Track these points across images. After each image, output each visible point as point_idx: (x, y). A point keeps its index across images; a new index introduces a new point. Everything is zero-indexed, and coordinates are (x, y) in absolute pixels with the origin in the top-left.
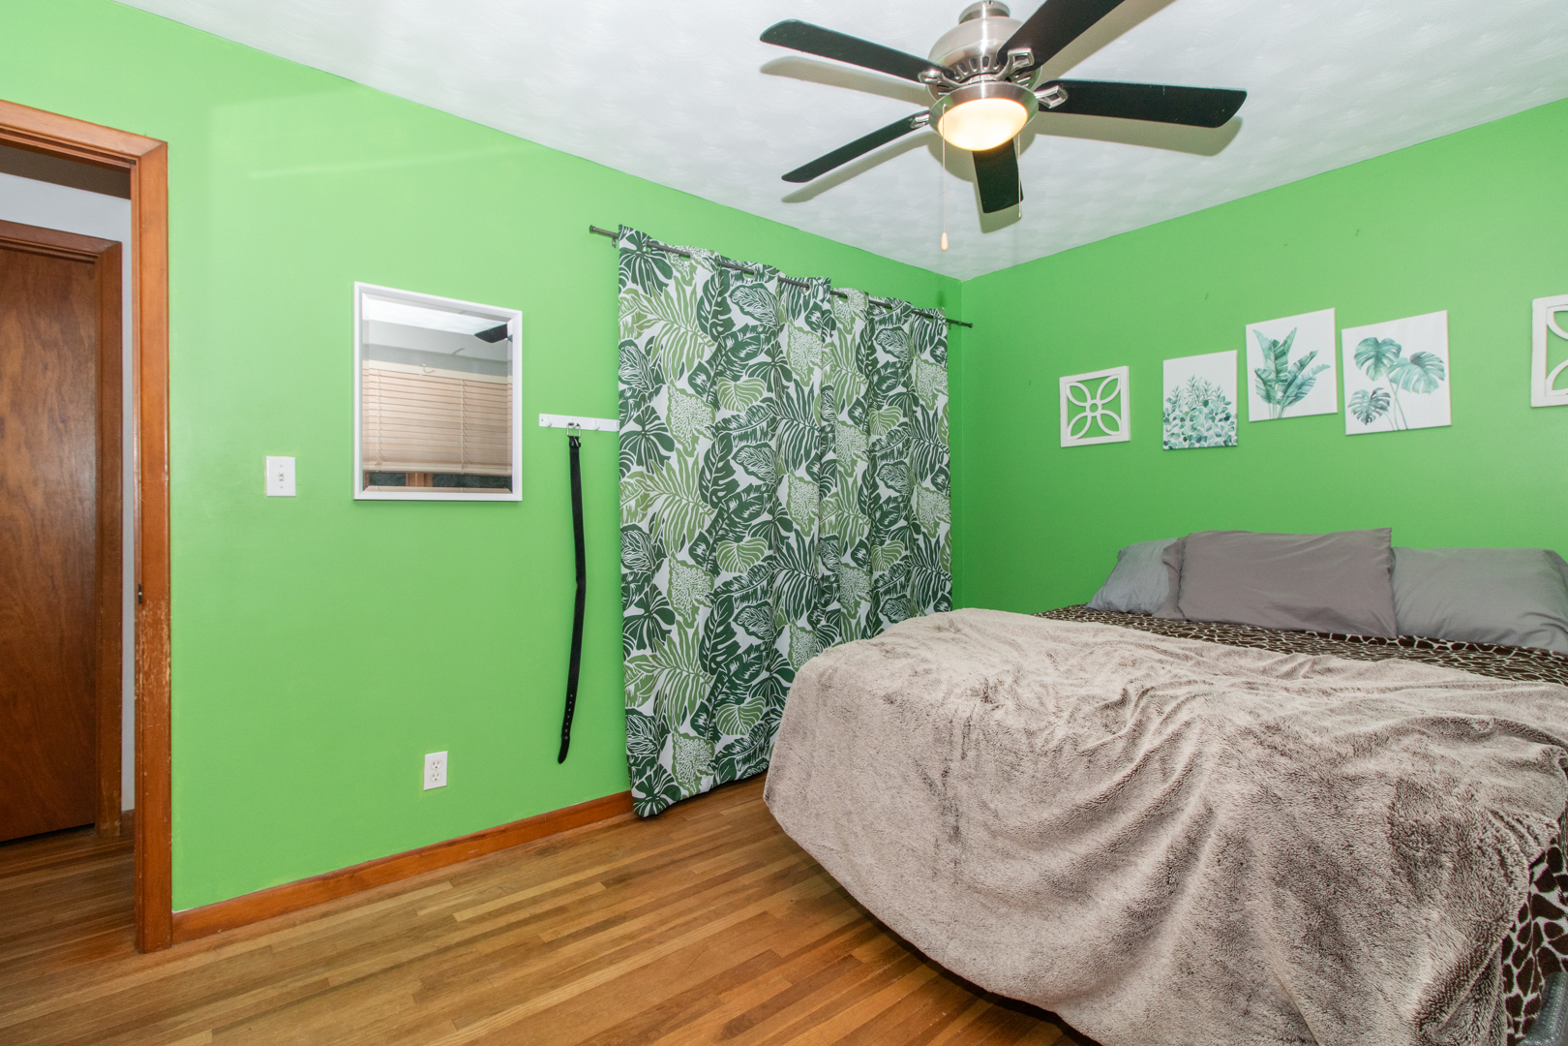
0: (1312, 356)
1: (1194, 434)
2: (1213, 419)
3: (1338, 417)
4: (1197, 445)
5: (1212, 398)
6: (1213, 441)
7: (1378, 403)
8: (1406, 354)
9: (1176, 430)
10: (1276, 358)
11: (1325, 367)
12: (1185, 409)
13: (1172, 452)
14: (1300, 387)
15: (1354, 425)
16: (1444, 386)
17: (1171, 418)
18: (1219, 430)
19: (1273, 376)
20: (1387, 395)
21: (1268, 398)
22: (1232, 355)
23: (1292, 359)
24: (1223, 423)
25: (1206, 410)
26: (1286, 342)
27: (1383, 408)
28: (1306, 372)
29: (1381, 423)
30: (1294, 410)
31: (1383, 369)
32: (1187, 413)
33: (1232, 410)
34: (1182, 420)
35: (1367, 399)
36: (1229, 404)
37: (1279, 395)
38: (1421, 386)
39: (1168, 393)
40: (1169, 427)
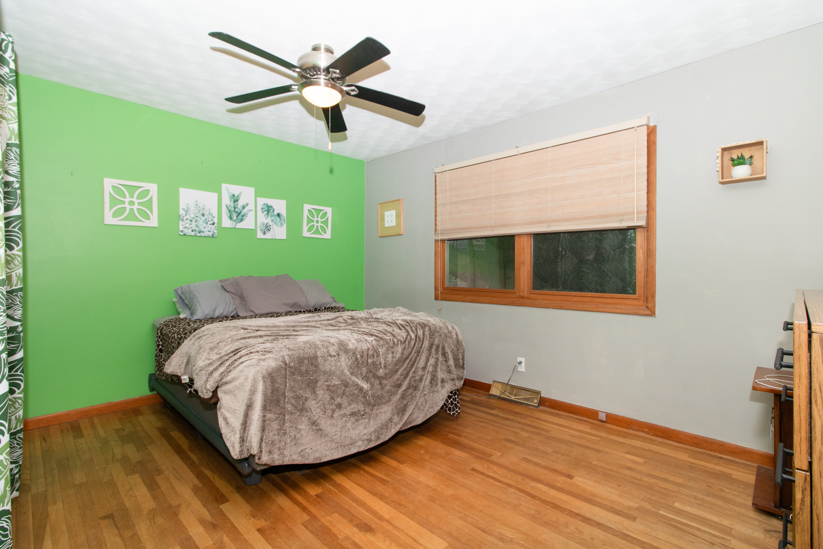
0: (247, 205)
1: (197, 229)
2: (207, 223)
3: (254, 231)
4: (199, 235)
5: (206, 213)
6: (207, 234)
7: (267, 228)
8: (276, 212)
9: (187, 225)
10: (234, 202)
11: (251, 210)
12: (193, 216)
13: (184, 236)
14: (243, 216)
15: (260, 235)
16: (285, 225)
17: (185, 219)
18: (209, 229)
19: (233, 209)
20: (270, 226)
21: (231, 218)
22: (216, 195)
23: (240, 203)
24: (211, 226)
25: (203, 218)
26: (238, 196)
27: (269, 230)
28: (245, 211)
29: (268, 236)
30: (240, 225)
31: (269, 216)
32: (193, 218)
33: (216, 220)
34: (191, 221)
35: (265, 226)
36: (214, 217)
37: (235, 218)
38: (279, 224)
39: (182, 205)
40: (184, 224)
